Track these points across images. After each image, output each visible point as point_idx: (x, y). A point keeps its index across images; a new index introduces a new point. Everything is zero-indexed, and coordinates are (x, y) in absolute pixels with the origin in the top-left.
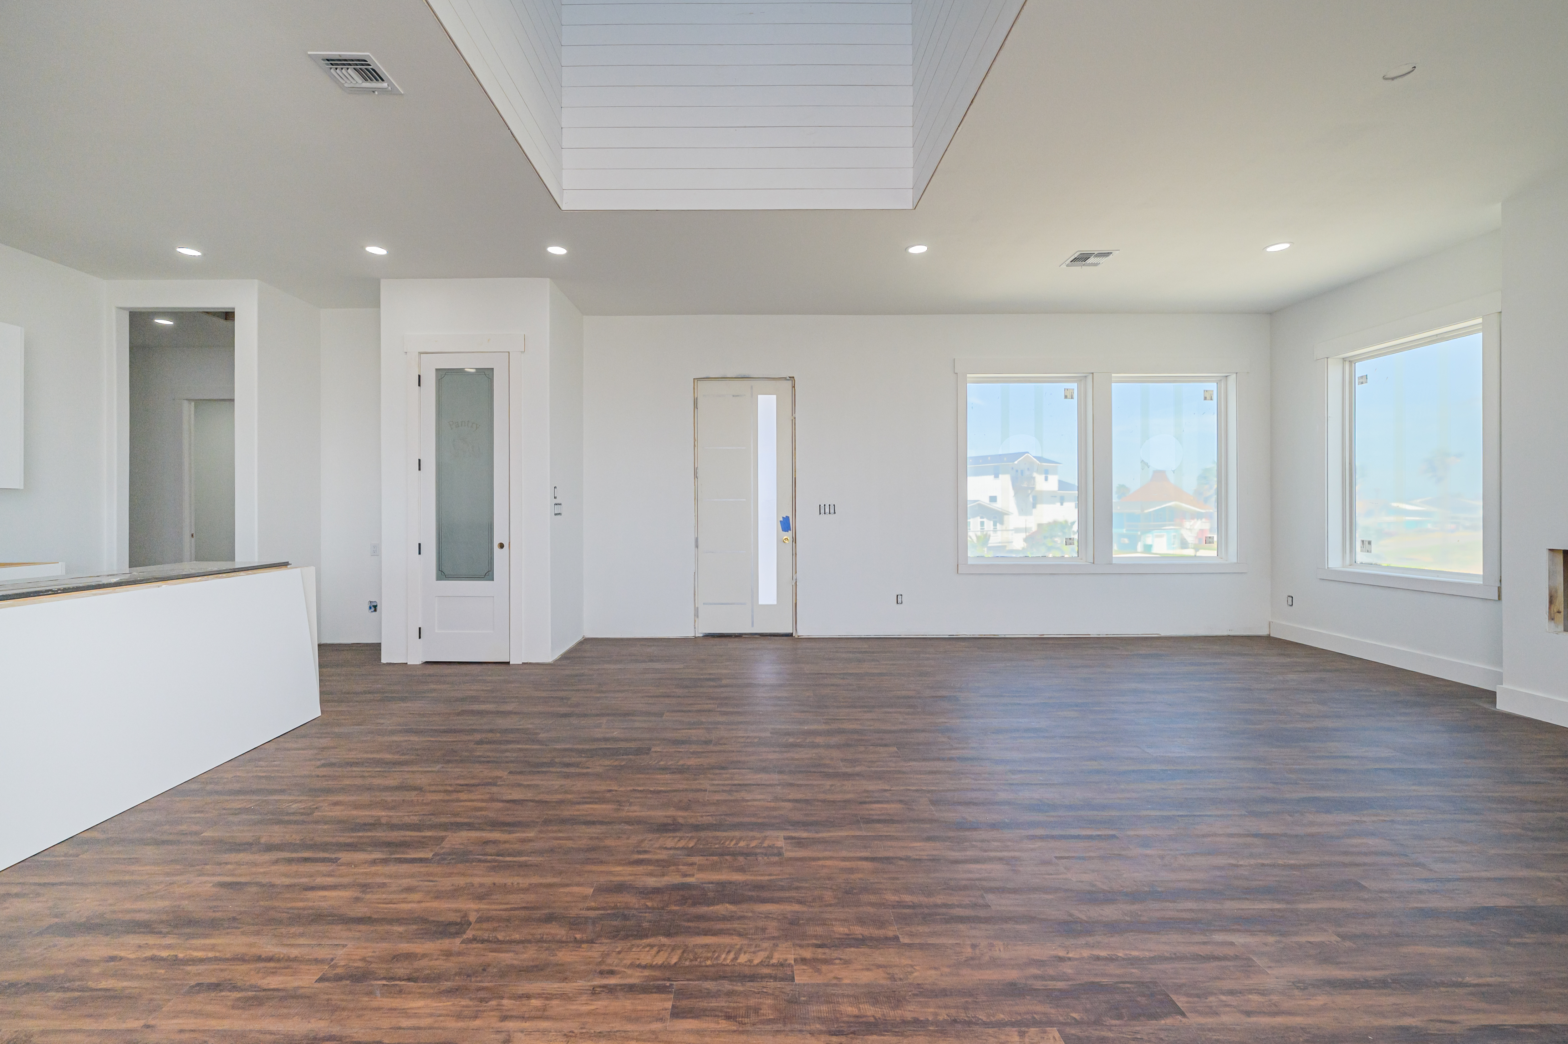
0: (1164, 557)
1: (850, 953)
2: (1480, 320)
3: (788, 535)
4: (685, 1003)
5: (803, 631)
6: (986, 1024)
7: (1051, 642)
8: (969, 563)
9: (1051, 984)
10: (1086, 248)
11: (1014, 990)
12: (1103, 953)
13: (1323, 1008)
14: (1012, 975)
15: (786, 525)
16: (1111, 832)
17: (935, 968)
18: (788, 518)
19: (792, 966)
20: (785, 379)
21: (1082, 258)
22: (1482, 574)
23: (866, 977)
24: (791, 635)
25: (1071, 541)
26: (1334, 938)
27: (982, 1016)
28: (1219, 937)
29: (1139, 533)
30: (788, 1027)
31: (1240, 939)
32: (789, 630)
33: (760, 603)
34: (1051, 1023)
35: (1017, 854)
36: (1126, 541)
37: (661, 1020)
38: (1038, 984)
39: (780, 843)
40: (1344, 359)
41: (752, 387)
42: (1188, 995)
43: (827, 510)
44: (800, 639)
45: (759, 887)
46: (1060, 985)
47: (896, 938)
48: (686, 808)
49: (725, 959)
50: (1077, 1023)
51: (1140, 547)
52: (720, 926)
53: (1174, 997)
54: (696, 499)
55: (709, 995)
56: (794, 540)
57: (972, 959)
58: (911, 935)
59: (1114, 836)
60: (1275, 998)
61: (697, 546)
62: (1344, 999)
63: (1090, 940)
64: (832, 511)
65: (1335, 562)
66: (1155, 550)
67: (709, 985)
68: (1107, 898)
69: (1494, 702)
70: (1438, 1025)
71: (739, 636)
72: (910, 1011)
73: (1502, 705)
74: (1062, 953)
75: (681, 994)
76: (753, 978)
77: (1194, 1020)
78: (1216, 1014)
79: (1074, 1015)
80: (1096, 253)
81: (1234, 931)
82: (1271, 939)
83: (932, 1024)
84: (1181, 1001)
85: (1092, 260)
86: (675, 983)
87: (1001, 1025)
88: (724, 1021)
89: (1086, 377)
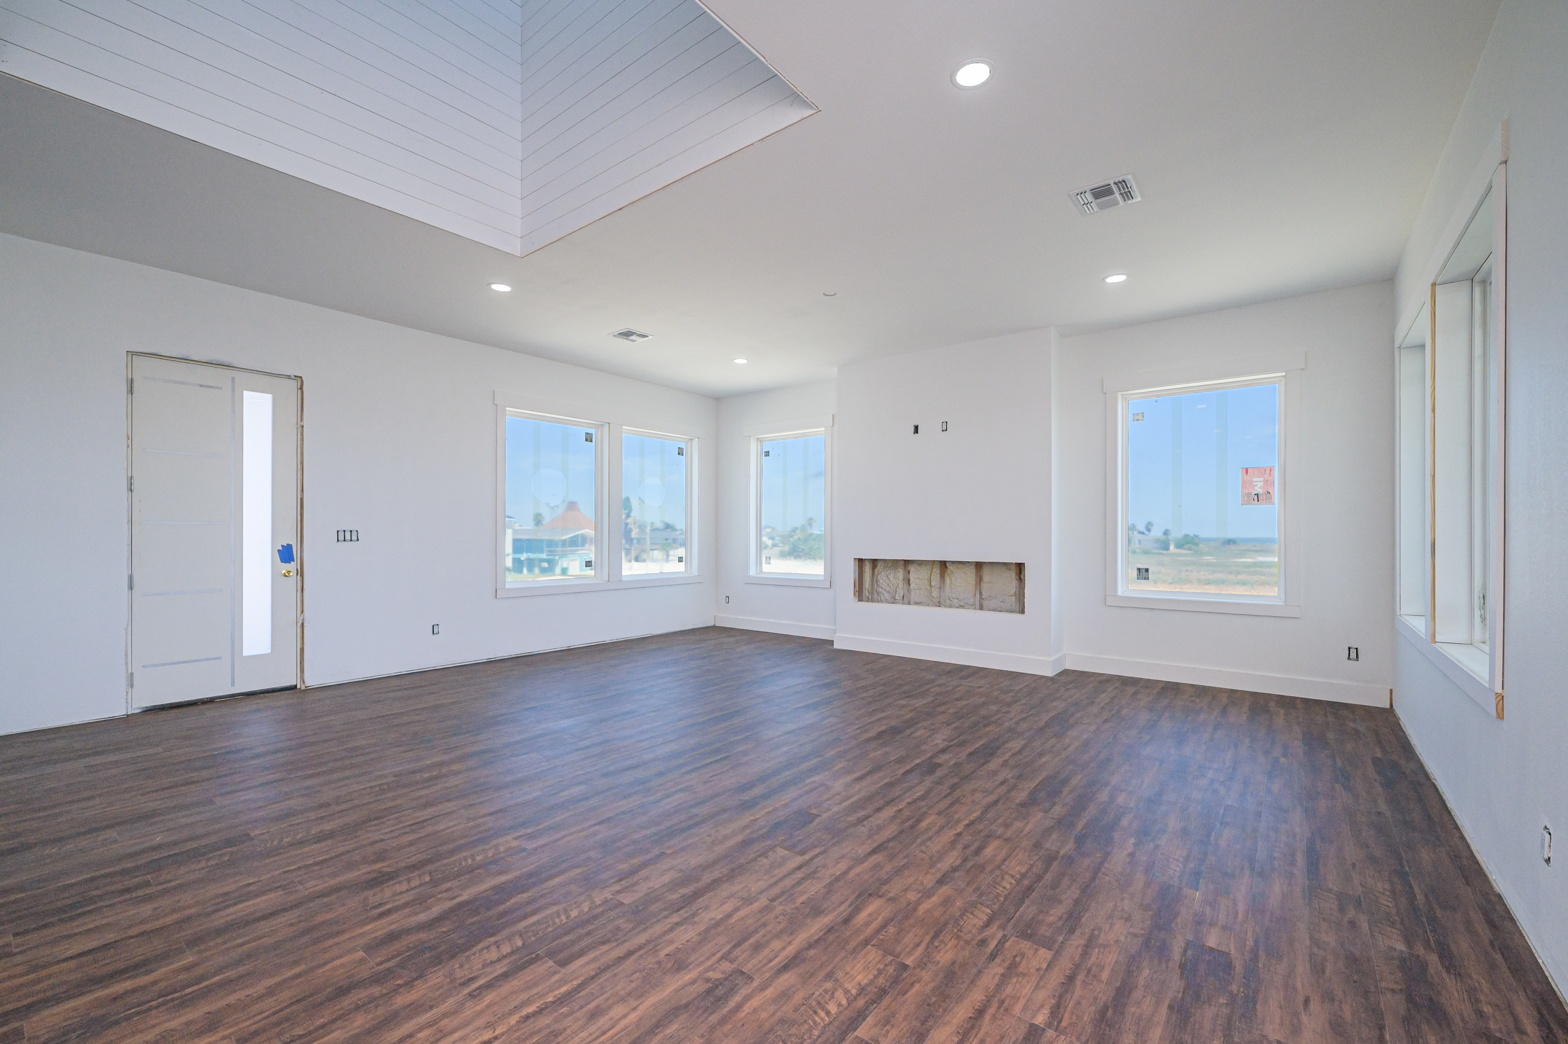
0: (579, 577)
1: (643, 873)
2: (823, 429)
3: (292, 566)
4: (561, 956)
5: (312, 680)
6: (748, 863)
7: (577, 651)
8: (506, 587)
9: (760, 832)
10: (633, 328)
11: (746, 844)
12: (770, 809)
13: (859, 791)
14: (739, 838)
15: (286, 554)
16: (725, 755)
17: (700, 855)
18: (289, 546)
19: (614, 898)
20: (289, 377)
21: (627, 334)
22: (823, 574)
23: (666, 879)
24: (295, 687)
25: (590, 564)
26: (846, 763)
27: (742, 861)
28: (808, 781)
29: (557, 558)
30: (648, 924)
31: (816, 778)
32: (291, 682)
33: (245, 654)
34: (774, 847)
35: (688, 784)
36: (546, 565)
37: (555, 973)
38: (754, 836)
39: (515, 844)
40: (758, 439)
41: (233, 379)
42: (816, 808)
43: (348, 537)
44: (308, 690)
45: (530, 875)
46: (765, 830)
47: (663, 854)
48: (382, 859)
49: (561, 921)
50: (785, 841)
51: (558, 570)
52: (529, 909)
53: (812, 812)
54: (131, 522)
55: (573, 943)
56: (301, 573)
57: (714, 841)
58: (669, 847)
59: (728, 757)
60: (844, 793)
61: (131, 587)
62: (864, 783)
63: (759, 806)
64: (355, 538)
65: (752, 572)
66: (570, 572)
67: (566, 939)
68: (751, 785)
69: (833, 645)
70: (894, 778)
71: (211, 701)
72: (707, 878)
73: (836, 646)
74: (753, 818)
75: (551, 954)
76: (595, 917)
77: (825, 816)
78: (830, 810)
79: (780, 839)
80: (638, 333)
81: (812, 776)
82: (827, 773)
83: (724, 877)
84: (814, 811)
85: (634, 337)
86: (539, 952)
87: (755, 859)
88: (603, 946)
89: (602, 425)
